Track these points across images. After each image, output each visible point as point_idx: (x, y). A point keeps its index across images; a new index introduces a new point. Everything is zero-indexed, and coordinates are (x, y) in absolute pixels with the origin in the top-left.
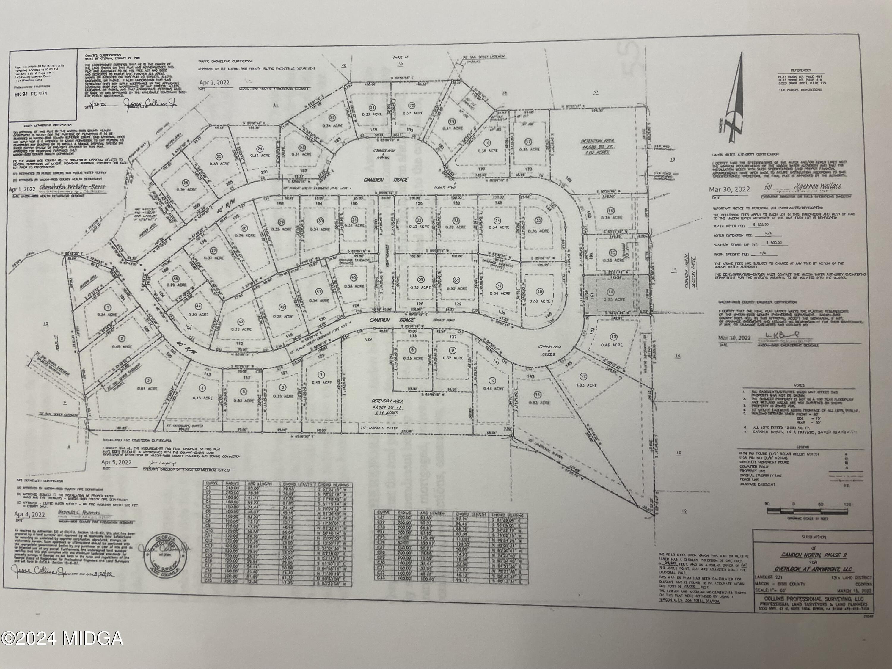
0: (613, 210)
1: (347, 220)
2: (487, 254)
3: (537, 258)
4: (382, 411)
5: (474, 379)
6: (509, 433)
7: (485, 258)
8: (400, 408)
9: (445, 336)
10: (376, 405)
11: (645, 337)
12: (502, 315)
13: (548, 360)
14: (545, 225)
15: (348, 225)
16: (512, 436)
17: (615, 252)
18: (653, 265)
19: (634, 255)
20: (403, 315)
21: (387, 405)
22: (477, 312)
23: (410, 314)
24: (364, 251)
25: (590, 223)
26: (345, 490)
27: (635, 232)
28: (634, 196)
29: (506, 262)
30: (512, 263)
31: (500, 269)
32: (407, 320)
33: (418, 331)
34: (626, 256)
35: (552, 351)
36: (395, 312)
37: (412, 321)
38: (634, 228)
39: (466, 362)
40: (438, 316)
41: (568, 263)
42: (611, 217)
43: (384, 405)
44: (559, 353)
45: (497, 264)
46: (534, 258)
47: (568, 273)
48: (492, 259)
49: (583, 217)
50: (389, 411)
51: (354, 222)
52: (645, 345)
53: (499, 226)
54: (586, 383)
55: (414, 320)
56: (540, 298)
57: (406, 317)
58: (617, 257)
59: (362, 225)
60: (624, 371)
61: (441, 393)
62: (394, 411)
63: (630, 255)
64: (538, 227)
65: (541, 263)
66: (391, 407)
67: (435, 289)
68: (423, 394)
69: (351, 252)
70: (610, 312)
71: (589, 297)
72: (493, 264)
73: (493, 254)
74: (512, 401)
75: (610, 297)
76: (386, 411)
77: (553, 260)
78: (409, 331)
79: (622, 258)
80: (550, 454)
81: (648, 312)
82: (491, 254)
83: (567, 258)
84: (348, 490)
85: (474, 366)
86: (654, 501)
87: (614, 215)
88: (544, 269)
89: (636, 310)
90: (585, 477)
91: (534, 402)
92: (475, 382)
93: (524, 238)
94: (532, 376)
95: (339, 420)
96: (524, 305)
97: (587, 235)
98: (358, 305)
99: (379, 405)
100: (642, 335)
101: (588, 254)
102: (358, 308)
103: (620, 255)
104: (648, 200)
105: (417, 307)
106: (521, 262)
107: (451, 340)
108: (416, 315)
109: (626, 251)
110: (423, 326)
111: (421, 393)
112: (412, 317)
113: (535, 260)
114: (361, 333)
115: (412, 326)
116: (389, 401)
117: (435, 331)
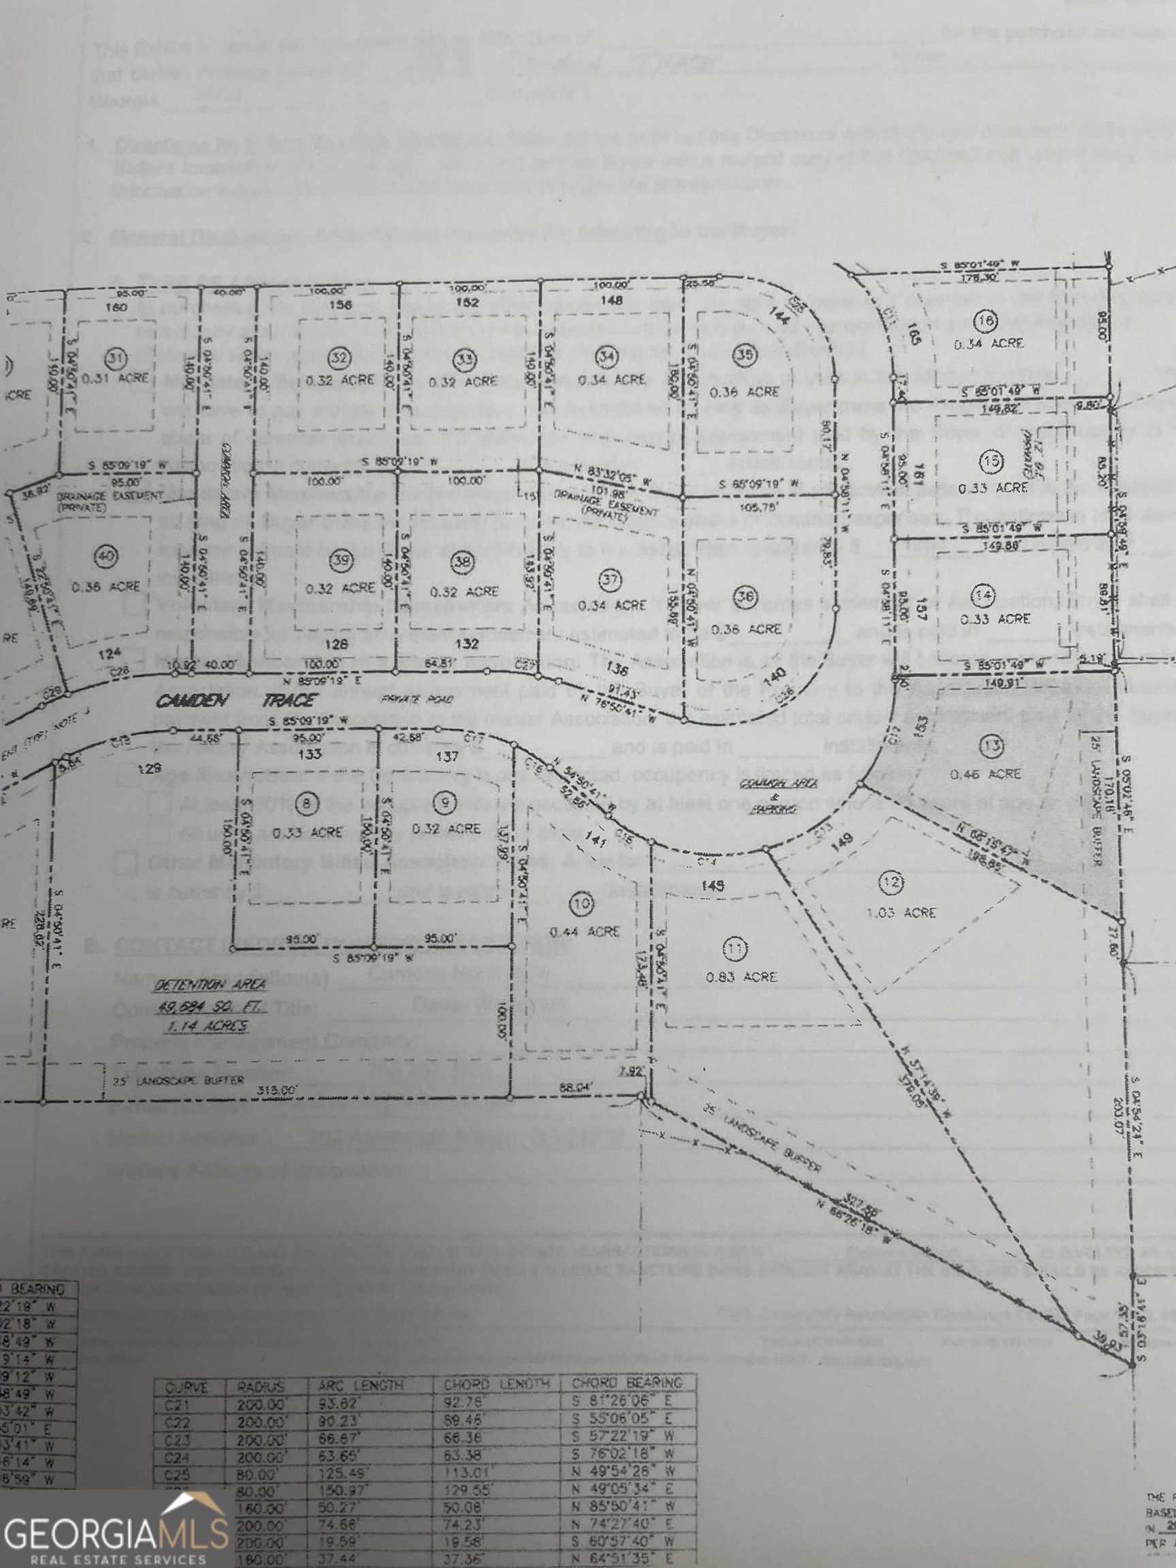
0: (994, 320)
1: (89, 362)
2: (571, 471)
3: (737, 484)
4: (191, 1019)
5: (517, 899)
6: (638, 1085)
7: (563, 484)
8: (254, 1008)
9: (421, 755)
10: (170, 998)
11: (1095, 744)
12: (617, 679)
13: (772, 828)
14: (764, 371)
16: (646, 1097)
17: (1000, 461)
18: (1121, 501)
19: (1062, 466)
20: (274, 685)
21: (210, 999)
22: (531, 668)
23: (301, 680)
24: (143, 465)
25: (916, 364)
26: (51, 1306)
27: (1066, 391)
28: (1062, 273)
29: (629, 498)
30: (647, 500)
31: (613, 523)
32: (290, 701)
33: (328, 737)
34: (1033, 469)
35: (785, 797)
36: (249, 672)
37: (305, 704)
38: (1062, 379)
39: (490, 841)
40: (400, 685)
41: (841, 500)
42: (987, 340)
43: (199, 998)
44: (812, 805)
45: (604, 505)
46: (729, 484)
47: (840, 535)
48: (585, 488)
49: (896, 339)
50: (215, 1018)
51: (115, 366)
52: (1097, 771)
53: (611, 375)
54: (901, 903)
55: (316, 701)
56: (745, 620)
57: (287, 691)
58: (1002, 478)
60: (1026, 862)
61: (404, 952)
62: (233, 1018)
63: (1048, 472)
64: (742, 379)
65: (752, 501)
66: (223, 1008)
67: (389, 594)
68: (336, 959)
69: (99, 468)
70: (981, 662)
71: (913, 613)
72: (591, 505)
73: (591, 470)
74: (646, 972)
75: (981, 612)
76: (203, 1021)
77: (794, 490)
78: (297, 738)
79: (1022, 479)
80: (776, 1158)
81: (1108, 660)
82: (584, 473)
83: (840, 483)
84: (61, 1305)
85: (519, 855)
86: (1133, 1313)
87: (997, 335)
88: (762, 524)
89: (1065, 652)
90: (897, 1235)
91: (723, 977)
92: (519, 912)
93: (695, 416)
94: (717, 886)
95: (37, 1056)
96: (691, 643)
97: (906, 402)
98: (118, 651)
99: (180, 999)
100: (1087, 738)
101: (910, 469)
102: (117, 662)
103: (1013, 471)
104: (1110, 284)
105: (327, 654)
106: (683, 498)
107: (445, 766)
108: (322, 681)
109: (1036, 456)
110: (344, 720)
111: (331, 951)
112: (308, 690)
113: (731, 490)
114: (122, 748)
115: (308, 720)
116: (217, 984)
117: (387, 737)
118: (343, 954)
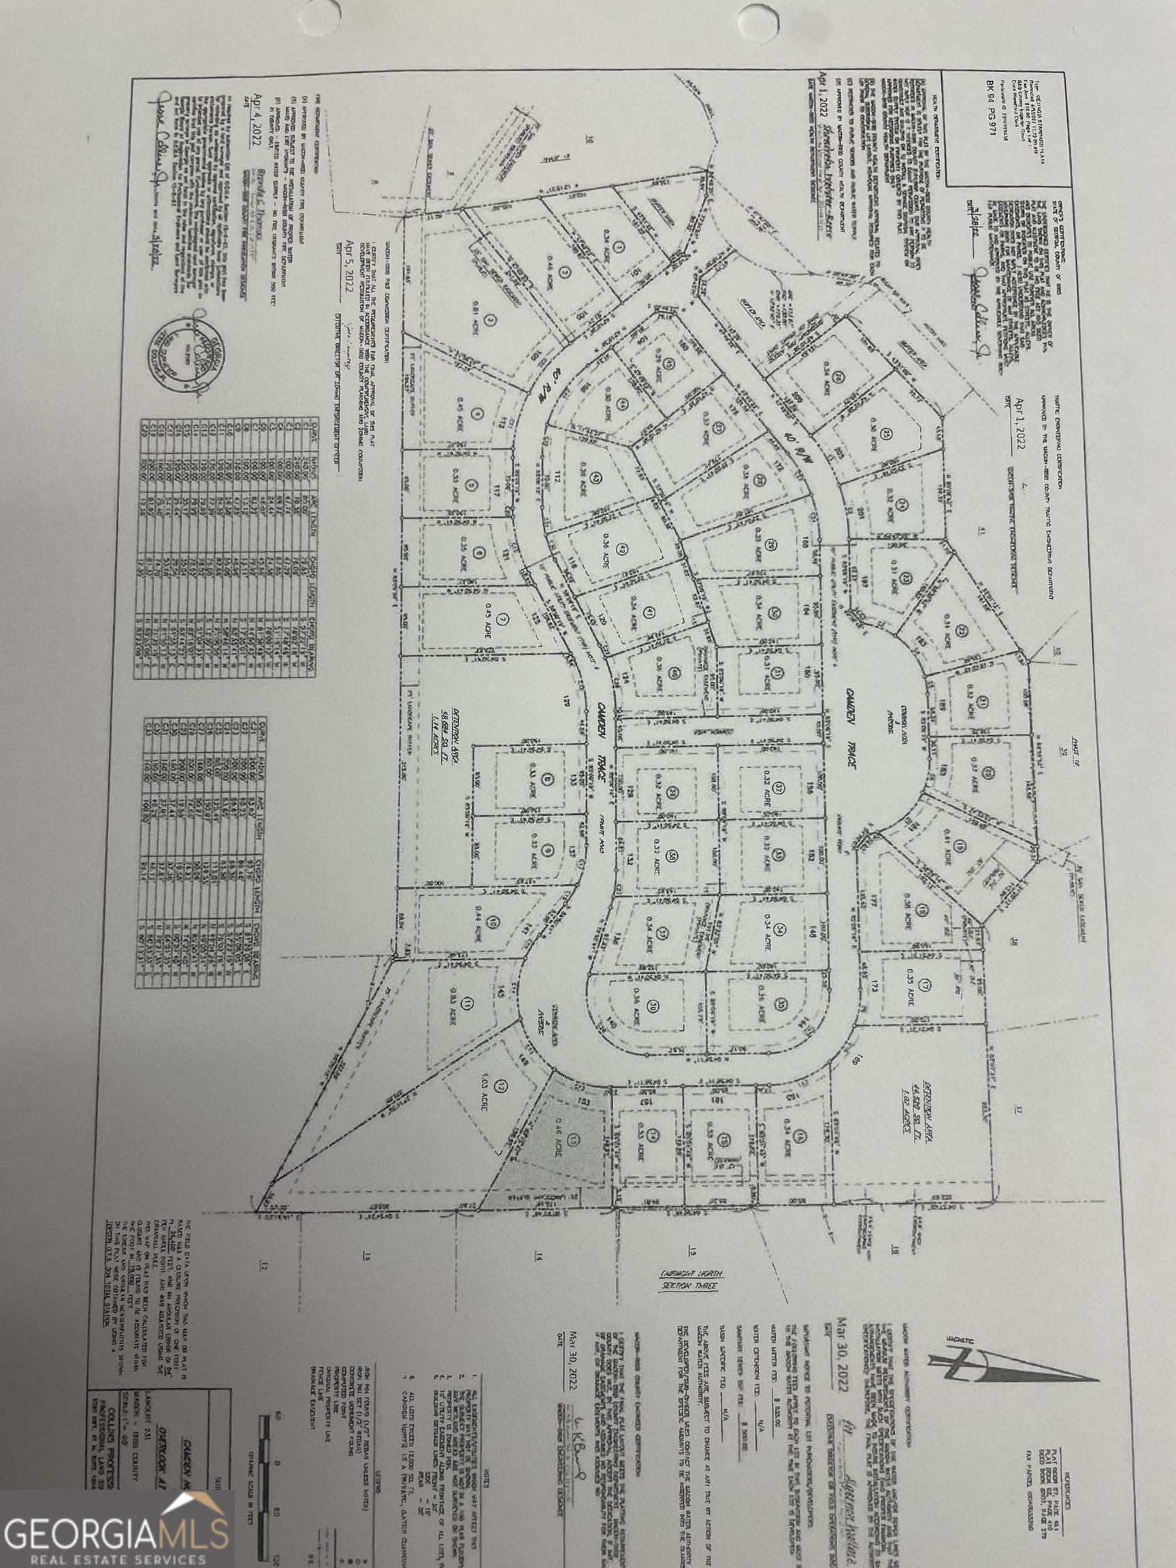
0: (801, 1141)
1: (776, 660)
2: (720, 911)
3: (713, 1001)
4: (440, 727)
5: (497, 889)
6: (401, 953)
7: (713, 908)
8: (444, 758)
9: (574, 839)
10: (450, 716)
11: (574, 1197)
12: (611, 937)
13: (532, 1024)
14: (773, 1016)
15: (767, 662)
16: (395, 958)
17: (725, 1144)
18: (702, 1212)
19: (723, 1179)
20: (610, 761)
21: (448, 736)
22: (617, 893)
23: (612, 774)
24: (721, 690)
25: (776, 1098)
26: (303, 664)
27: (762, 1181)
28: (829, 1179)
29: (706, 944)
30: (704, 957)
31: (693, 935)
32: (601, 769)
33: (582, 789)
34: (720, 1163)
35: (548, 1030)
36: (616, 748)
37: (599, 776)
38: (769, 1178)
39: (527, 873)
40: (609, 826)
41: (704, 1058)
42: (789, 1137)
43: (449, 731)
44: (543, 1042)
45: (702, 929)
46: (713, 997)
47: (685, 1057)
48: (711, 919)
49: (791, 1087)
50: (440, 739)
51: (774, 673)
52: (560, 1197)
53: (770, 932)
54: (490, 1090)
55: (601, 782)
56: (642, 1006)
57: (607, 767)
58: (716, 1146)
59: (768, 686)
60: (512, 1159)
61: (470, 832)
62: (440, 748)
63: (718, 1171)
64: (768, 1004)
65: (704, 1009)
66: (445, 742)
67: (655, 817)
68: (468, 798)
69: (720, 667)
70: (618, 1134)
71: (644, 1097)
72: (701, 922)
73: (720, 922)
74: (457, 957)
75: (644, 1134)
76: (438, 732)
77: (710, 1031)
78: (582, 772)
79: (714, 1157)
80: (364, 1026)
81: (619, 1204)
82: (719, 918)
83: (713, 1057)
84: (303, 670)
85: (519, 889)
86: (283, 1213)
87: (792, 1142)
88: (693, 1014)
89: (623, 1181)
90: (324, 1088)
91: (454, 997)
92: (489, 890)
93: (748, 978)
94: (501, 993)
95: (423, 652)
96: (630, 977)
97: (756, 1092)
98: (627, 682)
99: (449, 721)
100: (577, 1192)
101: (721, 1095)
102: (622, 682)
103: (719, 1152)
104: (822, 1205)
105: (625, 787)
106: (705, 972)
107: (567, 849)
108: (611, 785)
109: (727, 1164)
110: (591, 796)
111: (471, 795)
112: (607, 777)
113: (709, 997)
114: (577, 687)
115: (591, 778)
116: (456, 737)
117: (583, 819)
118: (470, 801)
